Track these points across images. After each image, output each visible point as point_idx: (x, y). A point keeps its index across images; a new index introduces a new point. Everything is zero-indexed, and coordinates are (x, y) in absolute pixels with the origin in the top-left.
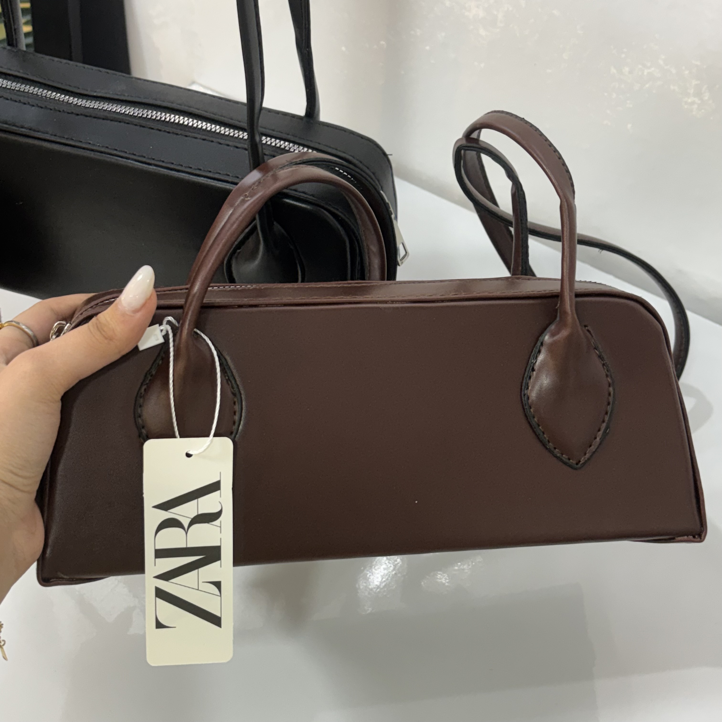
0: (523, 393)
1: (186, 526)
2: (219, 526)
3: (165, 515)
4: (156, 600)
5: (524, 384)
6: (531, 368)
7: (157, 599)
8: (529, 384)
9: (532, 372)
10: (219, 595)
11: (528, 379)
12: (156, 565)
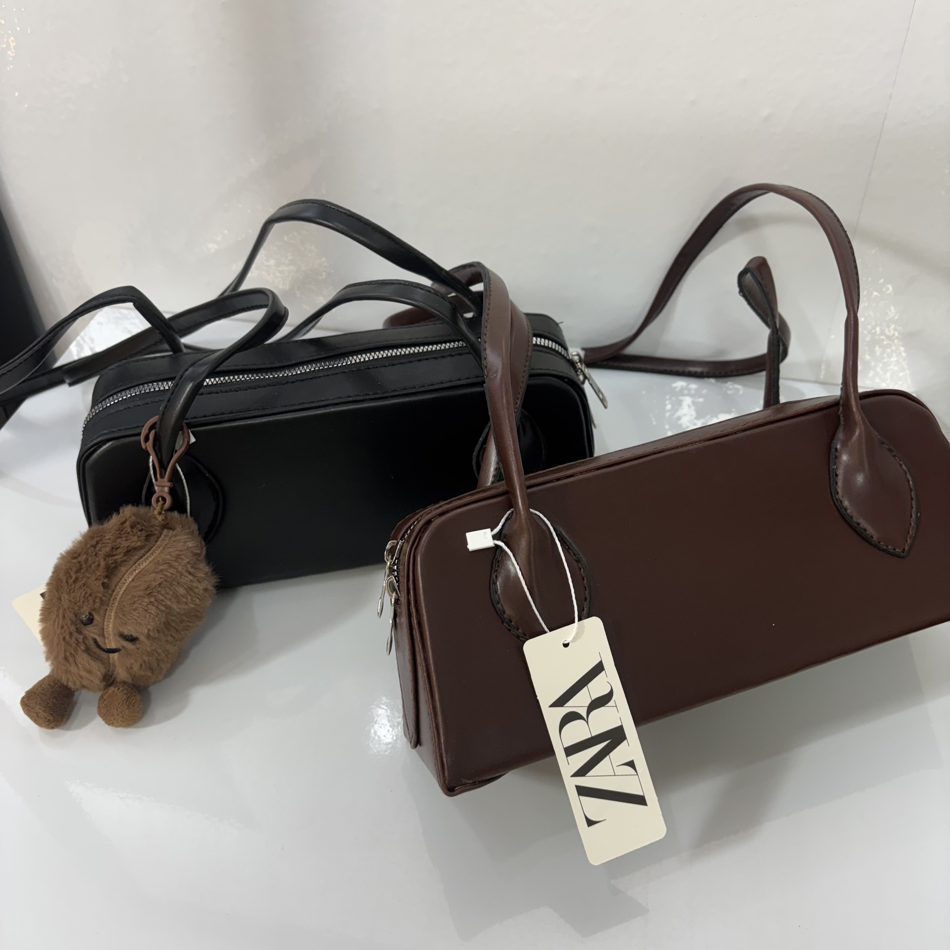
0: (834, 499)
1: (585, 715)
2: (615, 705)
3: (562, 711)
4: (579, 799)
5: (832, 490)
6: (834, 474)
7: (580, 797)
8: (837, 489)
9: (836, 477)
10: (636, 774)
11: (835, 484)
12: (569, 763)
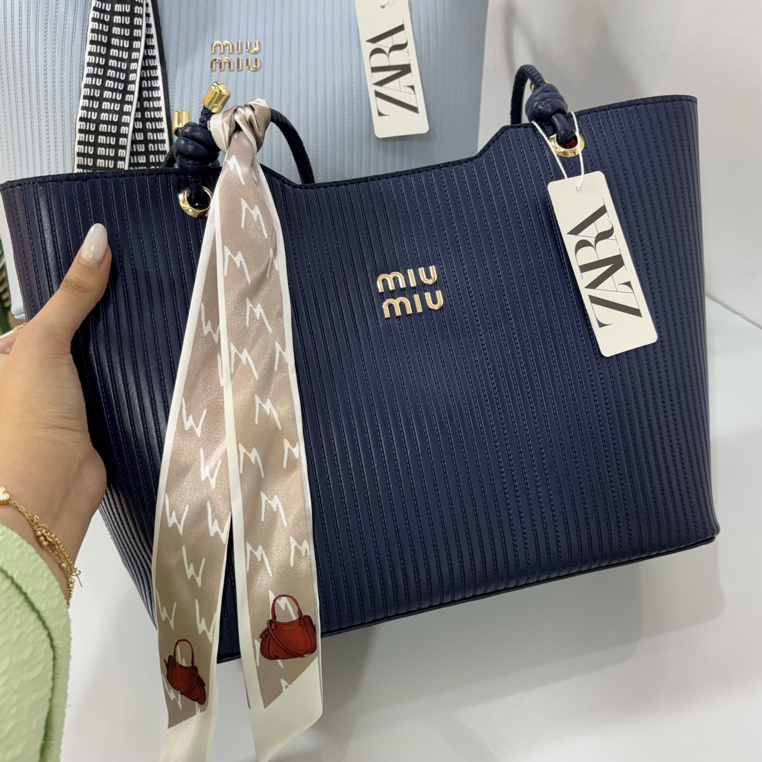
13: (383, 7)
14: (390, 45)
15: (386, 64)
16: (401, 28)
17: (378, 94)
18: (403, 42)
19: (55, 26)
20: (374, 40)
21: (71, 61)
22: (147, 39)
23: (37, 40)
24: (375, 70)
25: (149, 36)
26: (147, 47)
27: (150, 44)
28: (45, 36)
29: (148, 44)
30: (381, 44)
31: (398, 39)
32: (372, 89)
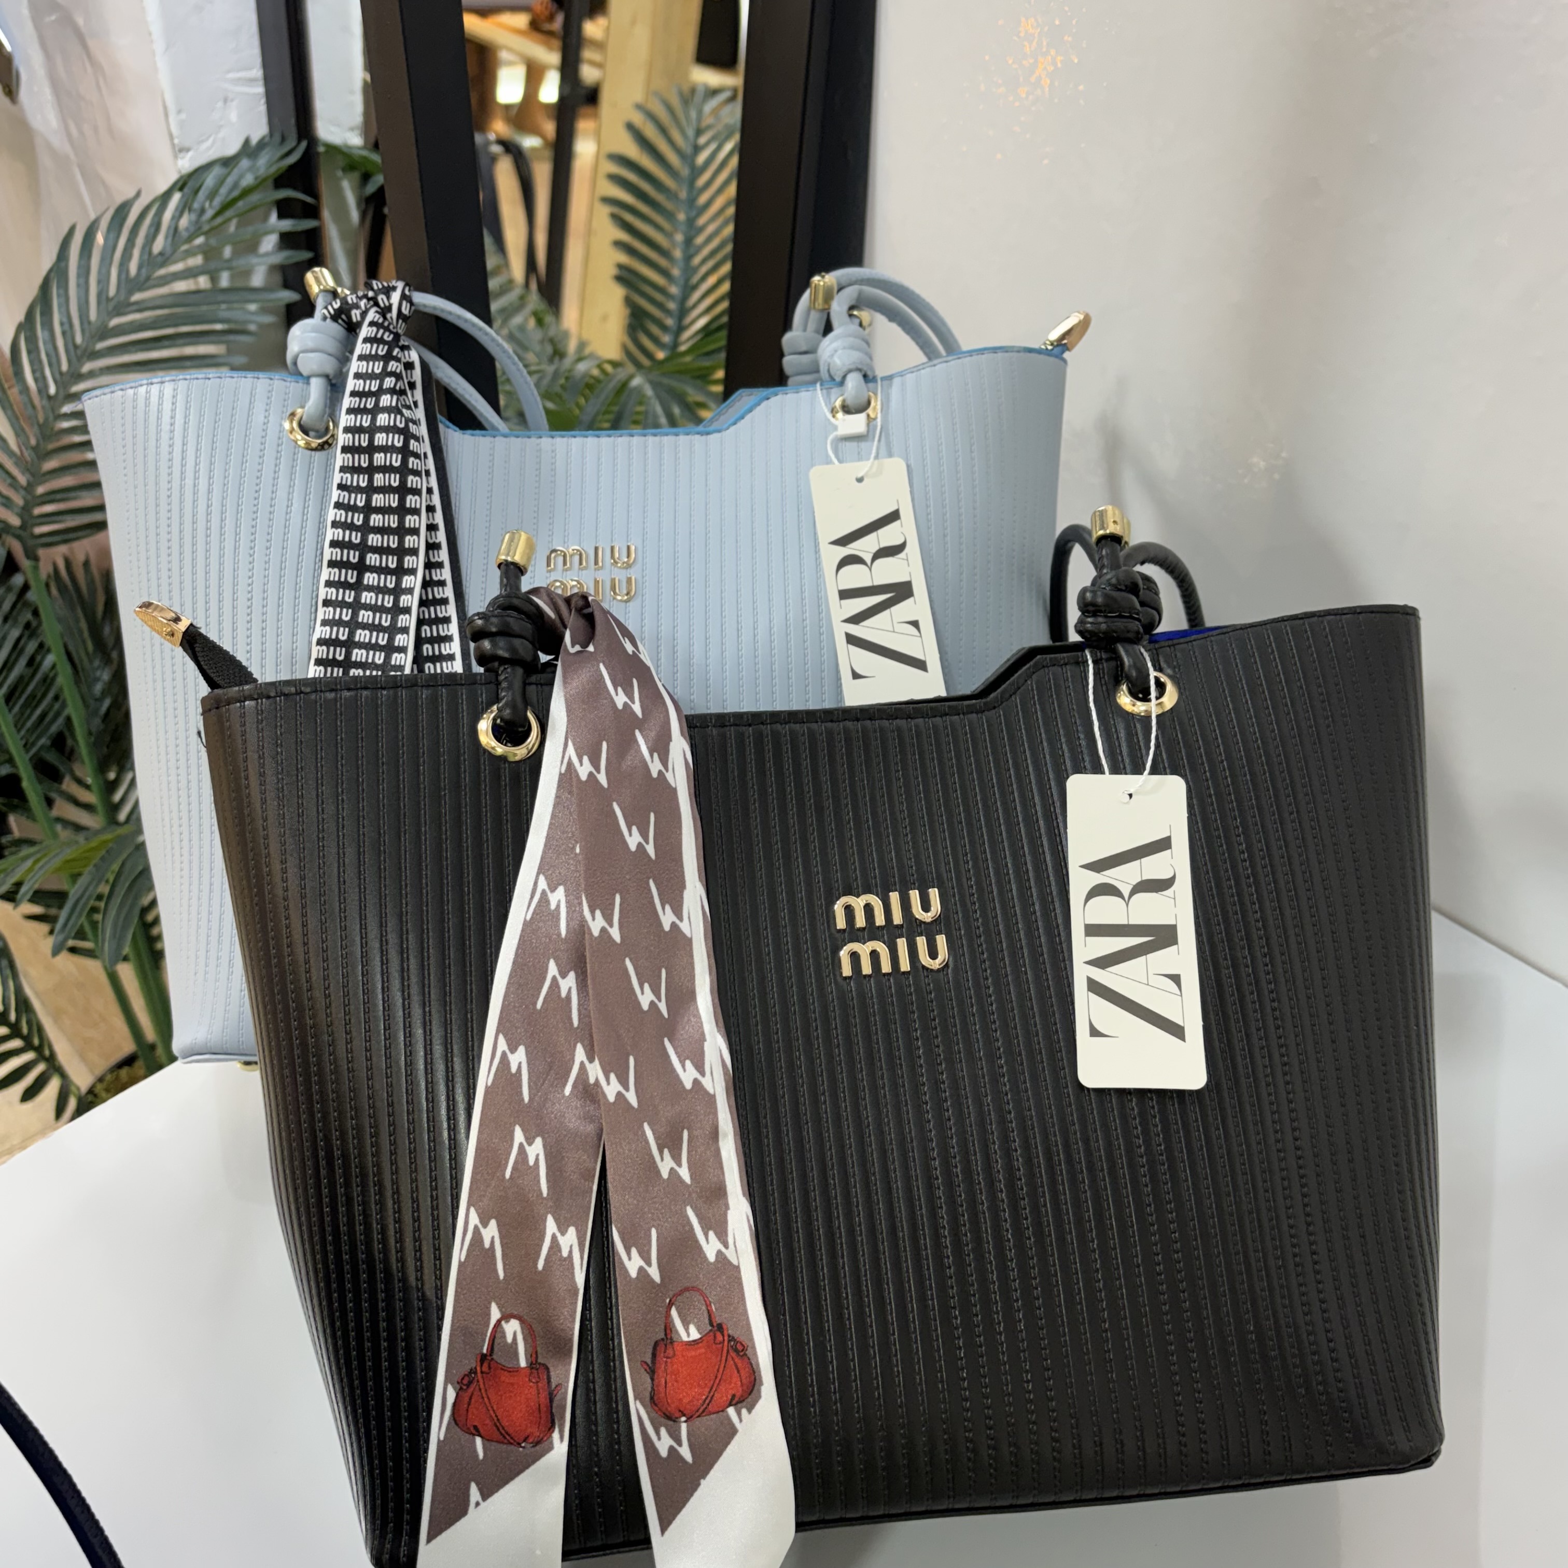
13: (860, 480)
14: (875, 549)
15: (867, 583)
16: (894, 516)
17: (852, 640)
18: (898, 541)
19: (269, 537)
20: (843, 541)
21: (295, 598)
22: (431, 552)
23: (236, 562)
24: (845, 594)
25: (432, 547)
26: (430, 565)
27: (437, 559)
28: (251, 556)
29: (432, 560)
30: (855, 548)
31: (888, 536)
32: (840, 630)
